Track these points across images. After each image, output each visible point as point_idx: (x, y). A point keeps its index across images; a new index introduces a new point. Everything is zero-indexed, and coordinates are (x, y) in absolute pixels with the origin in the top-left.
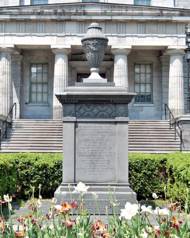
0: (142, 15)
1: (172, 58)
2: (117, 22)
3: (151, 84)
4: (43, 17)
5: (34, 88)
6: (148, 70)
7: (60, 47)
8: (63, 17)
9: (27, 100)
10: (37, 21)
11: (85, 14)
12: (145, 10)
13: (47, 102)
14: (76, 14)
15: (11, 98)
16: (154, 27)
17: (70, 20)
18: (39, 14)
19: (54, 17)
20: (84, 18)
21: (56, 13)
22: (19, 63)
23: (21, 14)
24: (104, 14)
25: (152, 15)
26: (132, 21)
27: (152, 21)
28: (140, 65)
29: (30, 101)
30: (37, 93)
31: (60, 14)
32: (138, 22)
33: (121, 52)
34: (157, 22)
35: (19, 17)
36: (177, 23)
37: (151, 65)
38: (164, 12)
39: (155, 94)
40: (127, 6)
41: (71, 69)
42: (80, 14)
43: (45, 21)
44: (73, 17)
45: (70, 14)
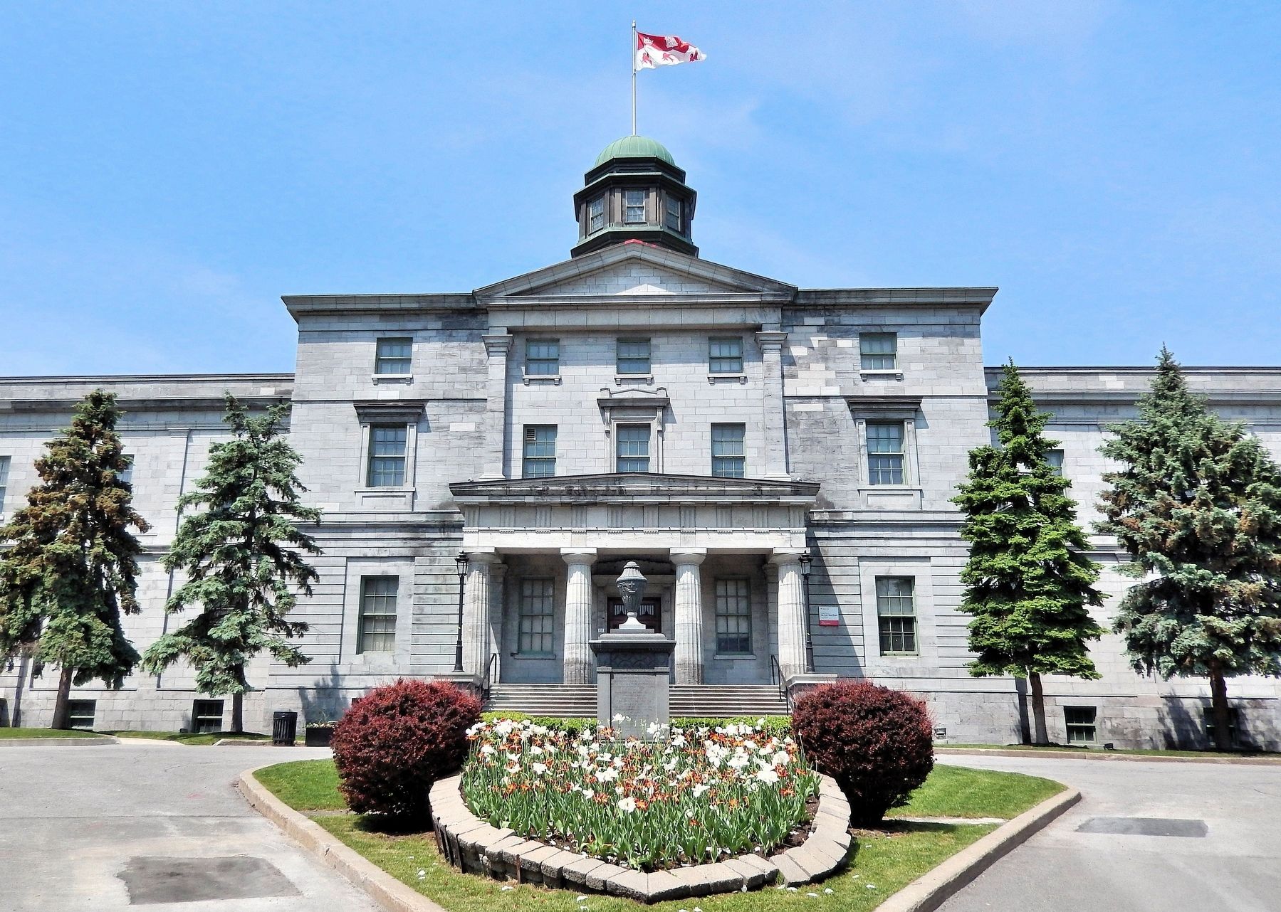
0: (724, 493)
1: (782, 570)
2: (680, 507)
3: (748, 617)
4: (547, 499)
5: (526, 626)
6: (743, 592)
7: (578, 551)
8: (583, 500)
9: (514, 648)
10: (535, 507)
11: (622, 493)
12: (728, 486)
13: (552, 652)
14: (605, 494)
15: (488, 644)
16: (747, 516)
17: (595, 504)
18: (540, 493)
19: (566, 499)
20: (620, 499)
21: (570, 493)
22: (501, 580)
23: (507, 494)
24: (657, 493)
25: (742, 494)
26: (706, 504)
27: (743, 504)
28: (726, 581)
29: (520, 651)
30: (532, 634)
31: (578, 494)
32: (717, 506)
33: (688, 561)
34: (752, 506)
35: (504, 500)
36: (788, 507)
37: (747, 580)
38: (765, 489)
39: (755, 636)
40: (696, 480)
41: (596, 588)
42: (614, 494)
43: (550, 506)
44: (600, 499)
45: (595, 493)
